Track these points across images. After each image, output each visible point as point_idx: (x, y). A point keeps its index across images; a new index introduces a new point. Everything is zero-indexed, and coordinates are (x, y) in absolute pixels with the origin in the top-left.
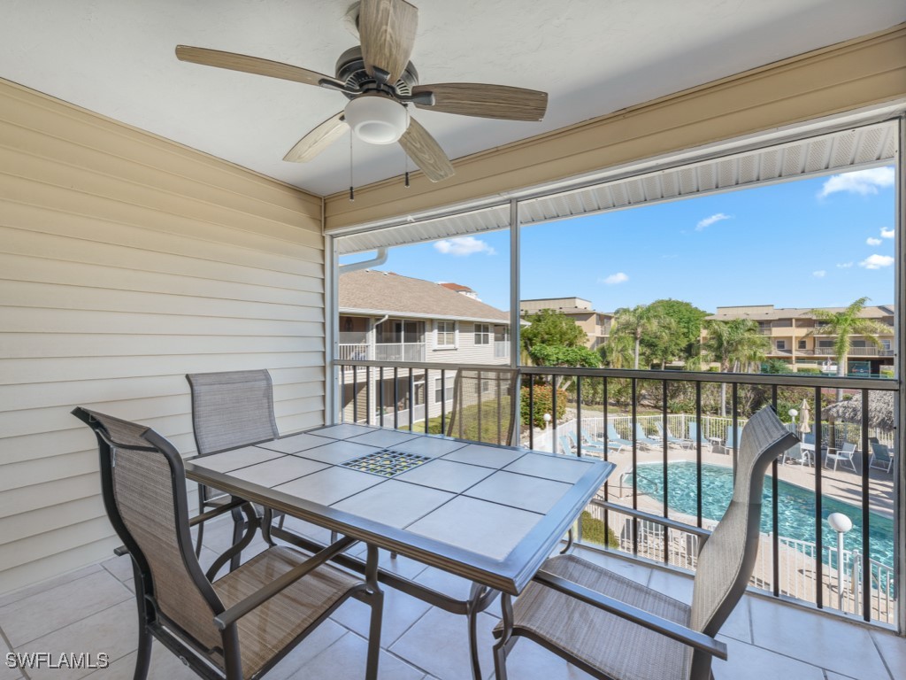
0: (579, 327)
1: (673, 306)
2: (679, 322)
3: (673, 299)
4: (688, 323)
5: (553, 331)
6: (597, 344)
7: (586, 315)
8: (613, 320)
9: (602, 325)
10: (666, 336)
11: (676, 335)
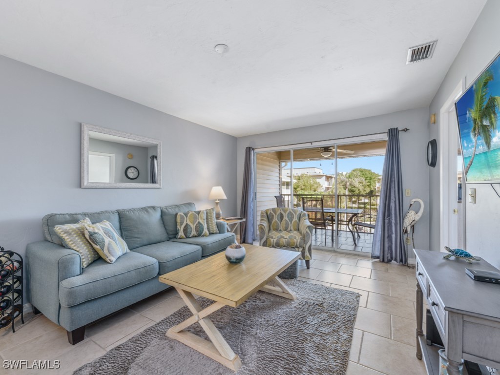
1: (362, 171)
2: (366, 179)
4: (370, 180)
5: (306, 185)
6: (326, 190)
7: (320, 177)
8: (333, 178)
9: (328, 181)
10: (361, 188)
11: (364, 186)
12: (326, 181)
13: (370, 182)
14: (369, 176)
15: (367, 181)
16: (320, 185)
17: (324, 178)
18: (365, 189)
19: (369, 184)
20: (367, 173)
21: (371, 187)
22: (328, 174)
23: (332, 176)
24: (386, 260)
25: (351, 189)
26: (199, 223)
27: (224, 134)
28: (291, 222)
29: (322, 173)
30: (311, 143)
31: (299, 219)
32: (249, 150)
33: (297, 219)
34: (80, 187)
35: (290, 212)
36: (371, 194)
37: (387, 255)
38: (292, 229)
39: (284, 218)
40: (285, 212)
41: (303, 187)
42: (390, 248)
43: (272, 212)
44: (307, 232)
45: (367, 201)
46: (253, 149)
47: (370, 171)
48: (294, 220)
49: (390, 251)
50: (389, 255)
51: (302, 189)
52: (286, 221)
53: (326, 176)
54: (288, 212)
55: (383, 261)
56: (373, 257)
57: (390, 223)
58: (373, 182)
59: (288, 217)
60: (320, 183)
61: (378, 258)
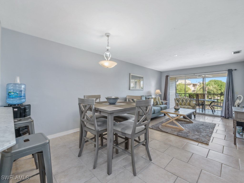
0: (189, 88)
1: (216, 81)
2: (218, 86)
3: (216, 80)
4: (221, 86)
5: (182, 89)
6: (193, 92)
7: (190, 84)
8: (197, 86)
9: (194, 87)
10: (215, 90)
11: (217, 90)
12: (193, 87)
13: (221, 88)
14: (221, 84)
15: (219, 87)
16: (190, 89)
17: (192, 85)
18: (218, 91)
19: (220, 88)
20: (219, 82)
21: (222, 90)
22: (194, 83)
23: (197, 84)
24: (226, 118)
25: (208, 91)
26: (156, 101)
27: (158, 71)
28: (187, 102)
29: (190, 83)
30: (194, 74)
31: (190, 102)
32: (167, 77)
33: (189, 102)
34: (130, 89)
35: (186, 99)
36: (222, 94)
37: (227, 116)
38: (187, 105)
39: (184, 101)
40: (184, 99)
41: (180, 90)
42: (229, 113)
43: (179, 99)
44: (195, 105)
45: (219, 98)
46: (169, 76)
47: (221, 81)
48: (188, 102)
49: (228, 114)
50: (228, 116)
51: (179, 91)
52: (185, 102)
53: (193, 84)
54: (185, 99)
55: (225, 118)
56: (221, 116)
57: (228, 104)
58: (223, 88)
59: (185, 101)
60: (190, 88)
61: (224, 117)
